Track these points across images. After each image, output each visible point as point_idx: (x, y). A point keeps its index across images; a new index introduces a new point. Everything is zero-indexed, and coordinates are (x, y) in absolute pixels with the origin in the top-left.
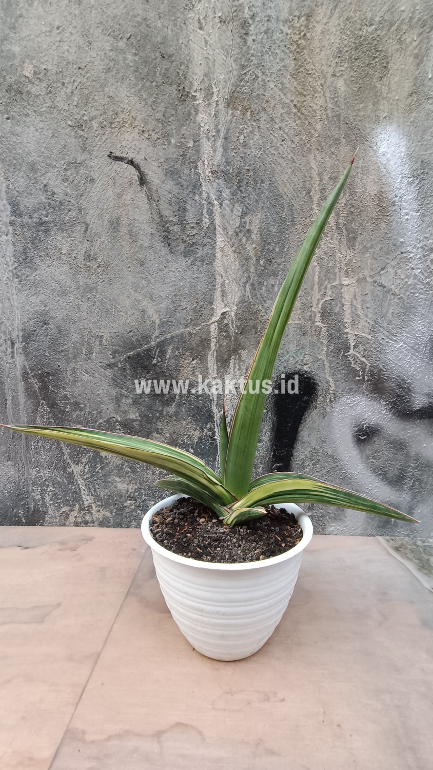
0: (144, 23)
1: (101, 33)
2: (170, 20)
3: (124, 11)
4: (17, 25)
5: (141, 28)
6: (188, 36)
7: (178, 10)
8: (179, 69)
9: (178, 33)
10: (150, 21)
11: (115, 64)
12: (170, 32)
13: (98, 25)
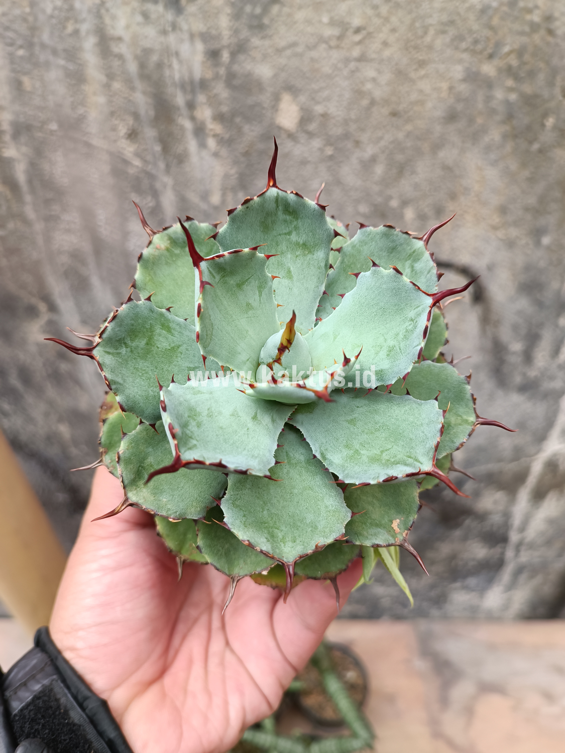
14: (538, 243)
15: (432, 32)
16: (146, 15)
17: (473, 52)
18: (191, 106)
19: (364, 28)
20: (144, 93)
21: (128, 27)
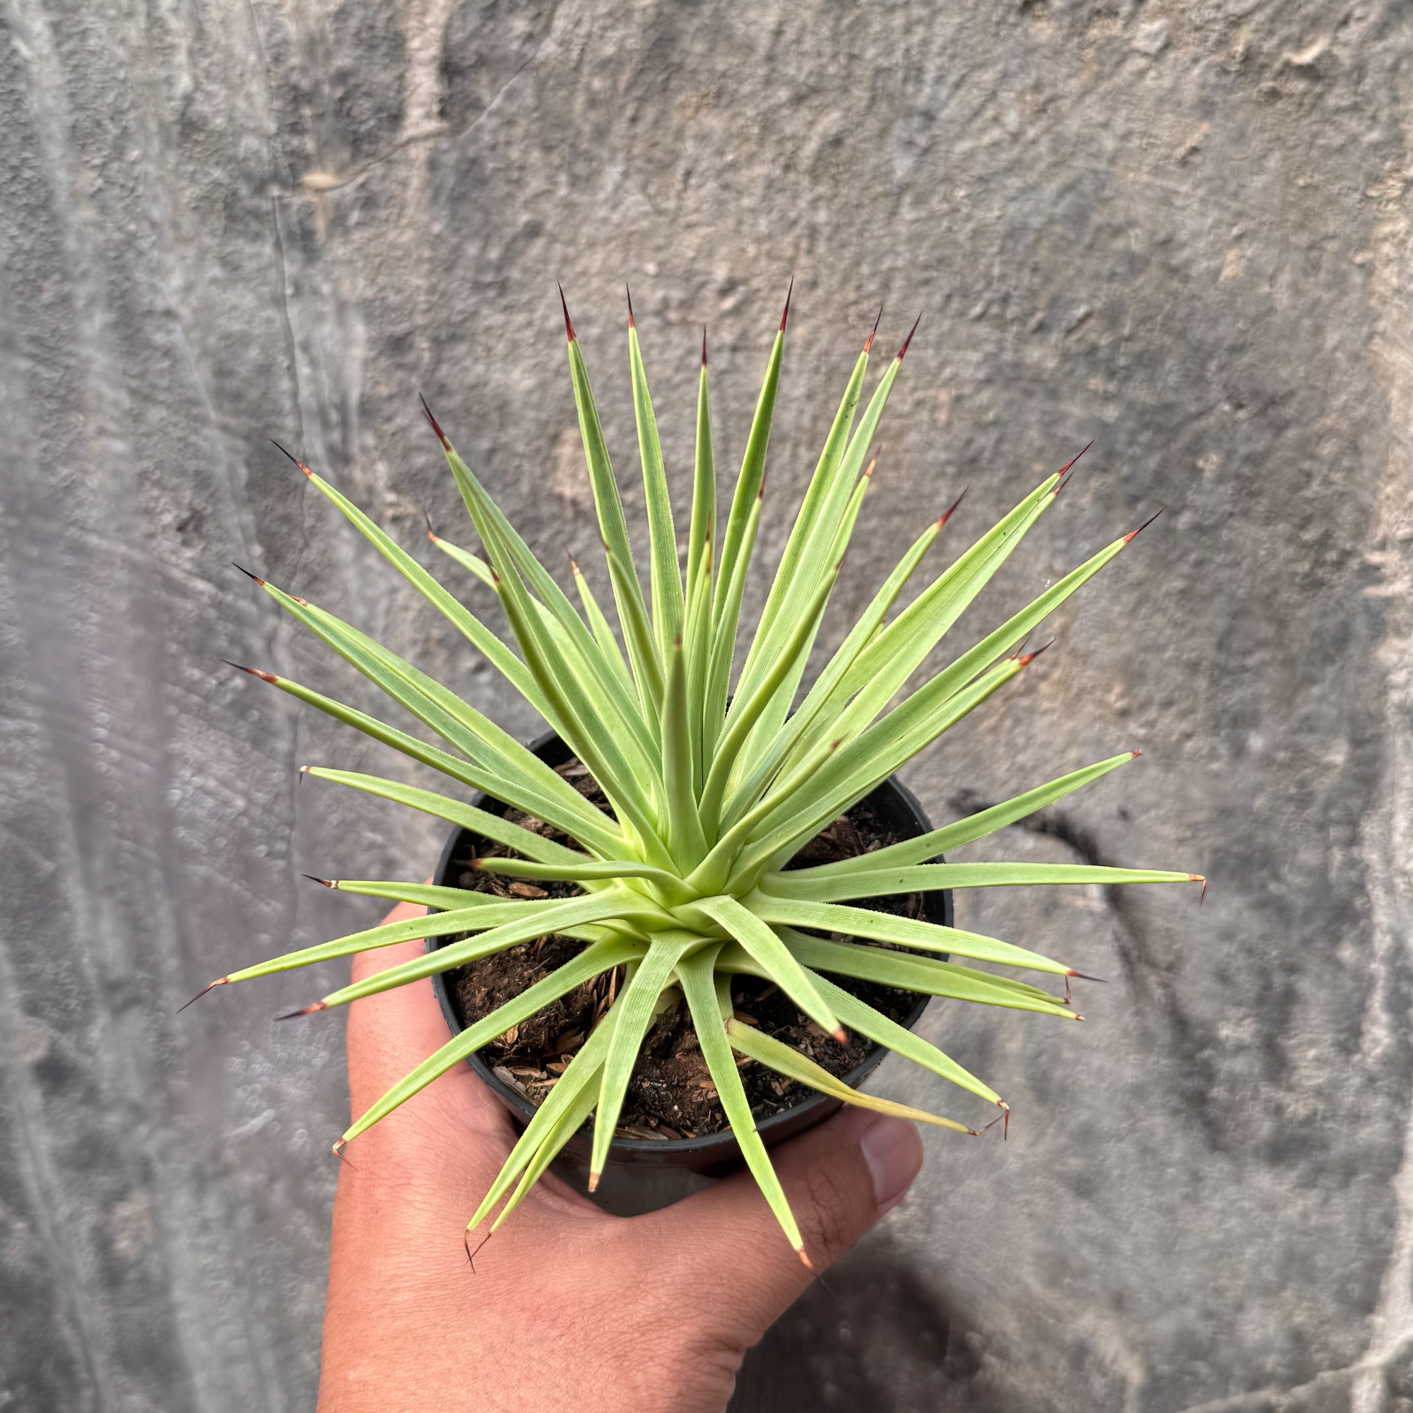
0: (1155, 260)
1: (942, 310)
2: (1286, 245)
3: (1060, 209)
4: (515, 274)
5: (1139, 281)
6: (1368, 316)
7: (1330, 201)
8: (1313, 457)
9: (1316, 303)
10: (1186, 253)
11: (1000, 441)
12: (1283, 299)
13: (926, 275)
14: (1239, 751)
15: (898, 283)
16: (230, 264)
17: (1001, 323)
18: (340, 457)
19: (745, 281)
20: (225, 428)
21: (188, 288)
